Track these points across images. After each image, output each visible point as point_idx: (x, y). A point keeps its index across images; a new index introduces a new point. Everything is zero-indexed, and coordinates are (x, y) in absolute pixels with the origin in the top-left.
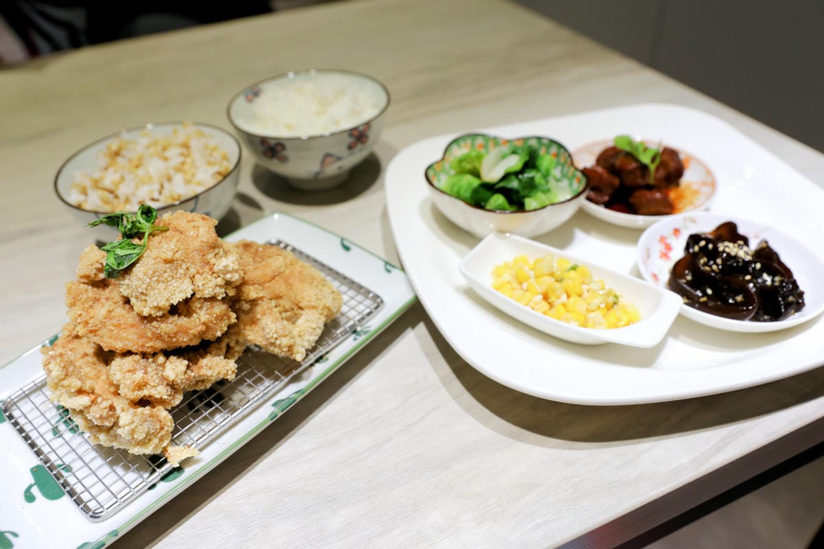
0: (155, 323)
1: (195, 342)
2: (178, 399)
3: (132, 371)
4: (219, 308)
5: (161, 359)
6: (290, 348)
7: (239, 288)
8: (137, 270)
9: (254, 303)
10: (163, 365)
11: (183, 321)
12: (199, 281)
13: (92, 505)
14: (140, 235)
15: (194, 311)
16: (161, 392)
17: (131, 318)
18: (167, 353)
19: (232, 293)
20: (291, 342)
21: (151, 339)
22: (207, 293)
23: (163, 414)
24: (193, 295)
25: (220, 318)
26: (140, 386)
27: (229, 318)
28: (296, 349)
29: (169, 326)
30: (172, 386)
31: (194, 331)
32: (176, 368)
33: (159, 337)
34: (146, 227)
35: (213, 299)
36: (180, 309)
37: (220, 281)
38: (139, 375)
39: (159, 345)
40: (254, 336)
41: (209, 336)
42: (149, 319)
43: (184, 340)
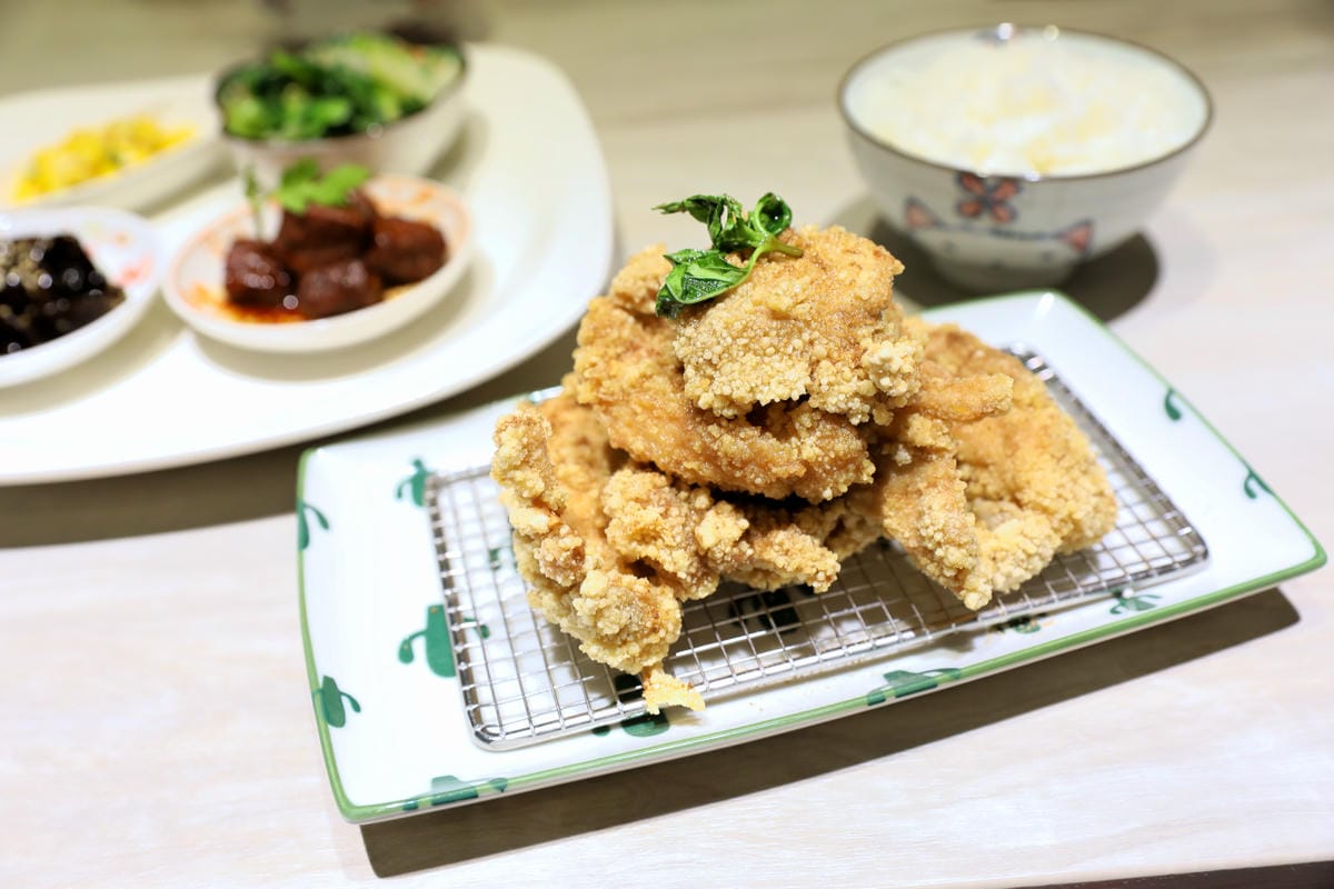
0: (713, 429)
1: (776, 493)
2: (704, 591)
3: (643, 502)
4: (847, 443)
5: (702, 500)
6: (961, 574)
7: (902, 414)
8: (716, 315)
9: (922, 454)
10: (701, 513)
11: (768, 443)
12: (826, 373)
13: (488, 715)
14: (745, 251)
15: (795, 433)
16: (677, 561)
17: (674, 404)
18: (718, 494)
19: (883, 418)
20: (968, 562)
21: (697, 456)
22: (833, 403)
23: (668, 605)
24: (804, 398)
25: (841, 463)
26: (646, 536)
27: (859, 470)
28: (971, 581)
29: (739, 443)
30: (703, 559)
31: (780, 471)
32: (722, 528)
33: (710, 457)
34: (761, 237)
35: (840, 418)
36: (770, 417)
37: (865, 387)
38: (650, 515)
39: (707, 472)
40: (899, 521)
41: (806, 492)
42: (705, 416)
43: (756, 481)
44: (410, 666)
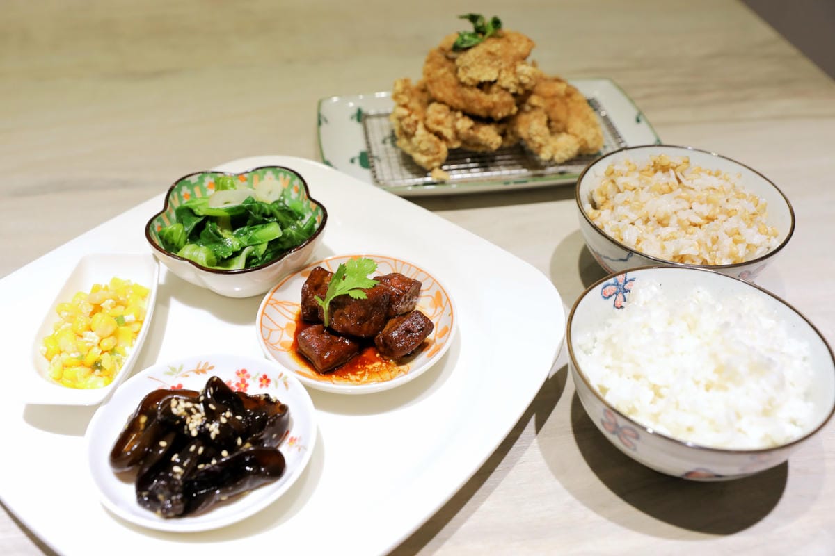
0: (465, 89)
1: (483, 114)
2: (456, 145)
3: (439, 112)
4: (508, 98)
5: (459, 115)
6: (541, 146)
7: (529, 93)
8: (471, 52)
9: (534, 107)
10: (457, 119)
11: (482, 95)
12: (503, 75)
14: (484, 33)
15: (492, 93)
16: (448, 133)
17: (453, 81)
18: (466, 114)
19: (521, 91)
20: (543, 143)
21: (458, 98)
22: (505, 84)
23: (444, 147)
24: (495, 81)
25: (506, 105)
26: (439, 123)
27: (511, 109)
28: (543, 149)
29: (473, 94)
30: (457, 133)
31: (485, 104)
32: (464, 124)
33: (463, 99)
34: (490, 30)
35: (507, 90)
36: (484, 86)
37: (516, 81)
38: (441, 116)
39: (462, 105)
41: (493, 114)
42: (463, 84)
43: (477, 108)
44: (353, 165)
